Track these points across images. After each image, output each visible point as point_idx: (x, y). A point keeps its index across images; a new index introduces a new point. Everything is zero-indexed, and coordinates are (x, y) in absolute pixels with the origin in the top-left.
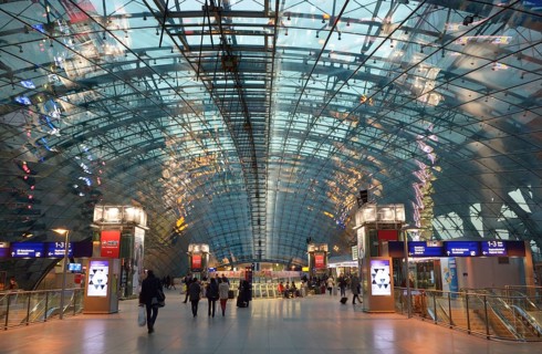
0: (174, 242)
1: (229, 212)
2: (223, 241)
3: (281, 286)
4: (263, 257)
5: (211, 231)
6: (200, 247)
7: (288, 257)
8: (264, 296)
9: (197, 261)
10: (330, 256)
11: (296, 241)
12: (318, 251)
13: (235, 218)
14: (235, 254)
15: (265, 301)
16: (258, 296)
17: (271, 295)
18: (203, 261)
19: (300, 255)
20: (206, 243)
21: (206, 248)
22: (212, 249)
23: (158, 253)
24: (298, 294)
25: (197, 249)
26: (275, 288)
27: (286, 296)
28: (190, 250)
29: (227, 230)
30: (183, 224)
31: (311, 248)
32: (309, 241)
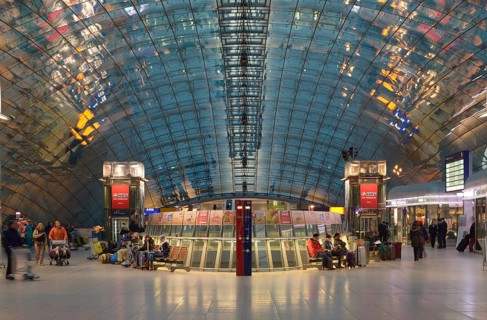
0: (73, 160)
1: (185, 97)
2: (171, 156)
3: (315, 244)
4: (250, 189)
5: (147, 136)
6: (127, 168)
7: (299, 187)
8: (278, 264)
9: (120, 195)
10: (390, 185)
11: (318, 157)
12: (367, 176)
13: (196, 111)
14: (195, 183)
15: (280, 276)
16: (264, 265)
17: (292, 264)
18: (134, 195)
19: (324, 184)
20: (138, 160)
21: (139, 170)
22: (151, 173)
23: (41, 181)
24: (352, 261)
25: (119, 171)
26: (301, 247)
27: (327, 265)
28: (106, 172)
29: (179, 136)
30: (90, 123)
31: (351, 170)
32: (348, 155)
